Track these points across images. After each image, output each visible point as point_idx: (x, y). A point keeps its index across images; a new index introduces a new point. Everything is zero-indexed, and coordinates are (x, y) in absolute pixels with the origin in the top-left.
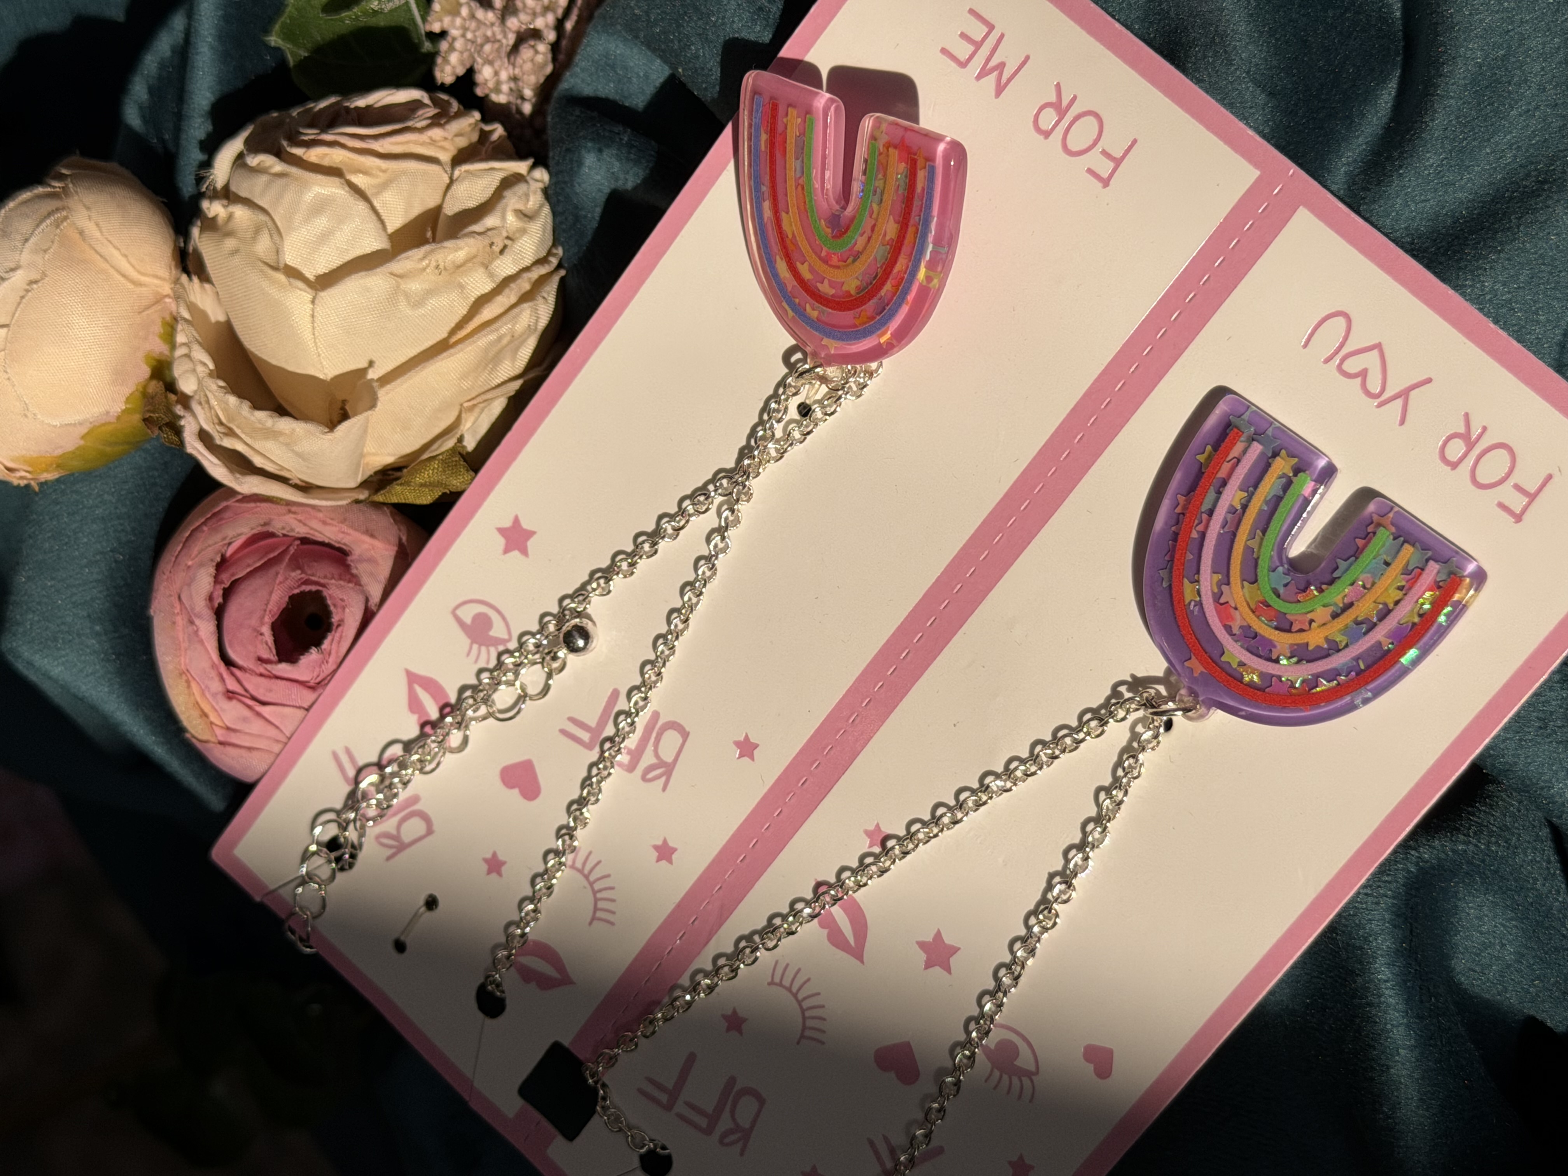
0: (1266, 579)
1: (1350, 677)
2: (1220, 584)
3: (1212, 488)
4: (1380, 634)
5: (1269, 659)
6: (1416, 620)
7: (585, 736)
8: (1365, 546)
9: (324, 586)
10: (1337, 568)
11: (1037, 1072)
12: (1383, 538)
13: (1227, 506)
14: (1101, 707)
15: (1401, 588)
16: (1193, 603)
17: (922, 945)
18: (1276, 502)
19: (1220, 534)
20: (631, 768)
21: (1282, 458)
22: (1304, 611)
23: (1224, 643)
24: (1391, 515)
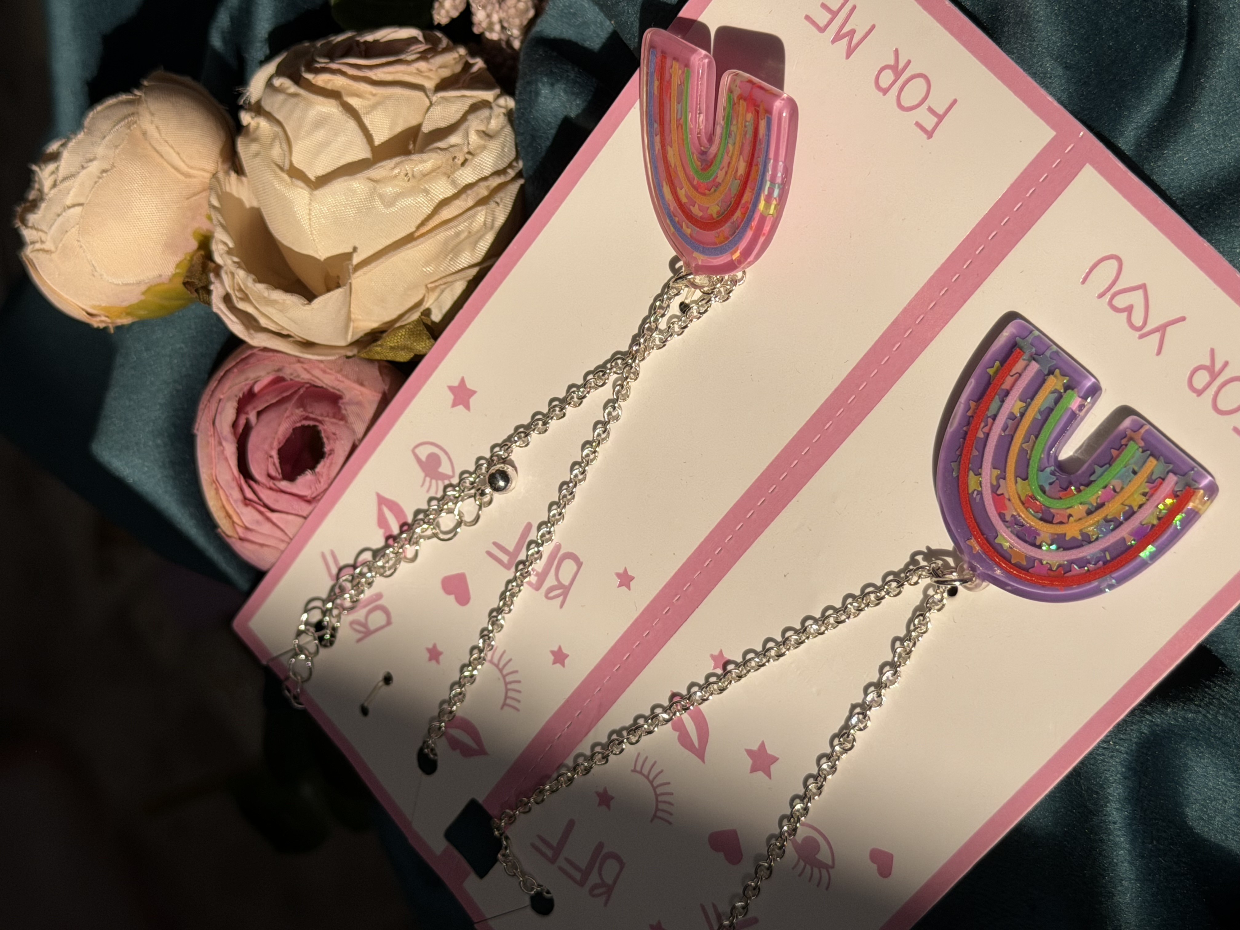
0: (1035, 477)
1: (1098, 565)
2: (998, 478)
3: (997, 397)
4: (1124, 532)
5: (1034, 545)
6: (1155, 522)
7: (505, 558)
8: (1118, 456)
9: (320, 422)
10: (1094, 472)
11: (833, 867)
12: (1133, 451)
13: (1007, 413)
14: (901, 571)
15: (1145, 494)
16: (976, 492)
17: (750, 752)
18: (1048, 413)
19: (1000, 436)
20: (537, 587)
21: (1055, 377)
22: (1064, 507)
23: (998, 528)
24: (1142, 431)
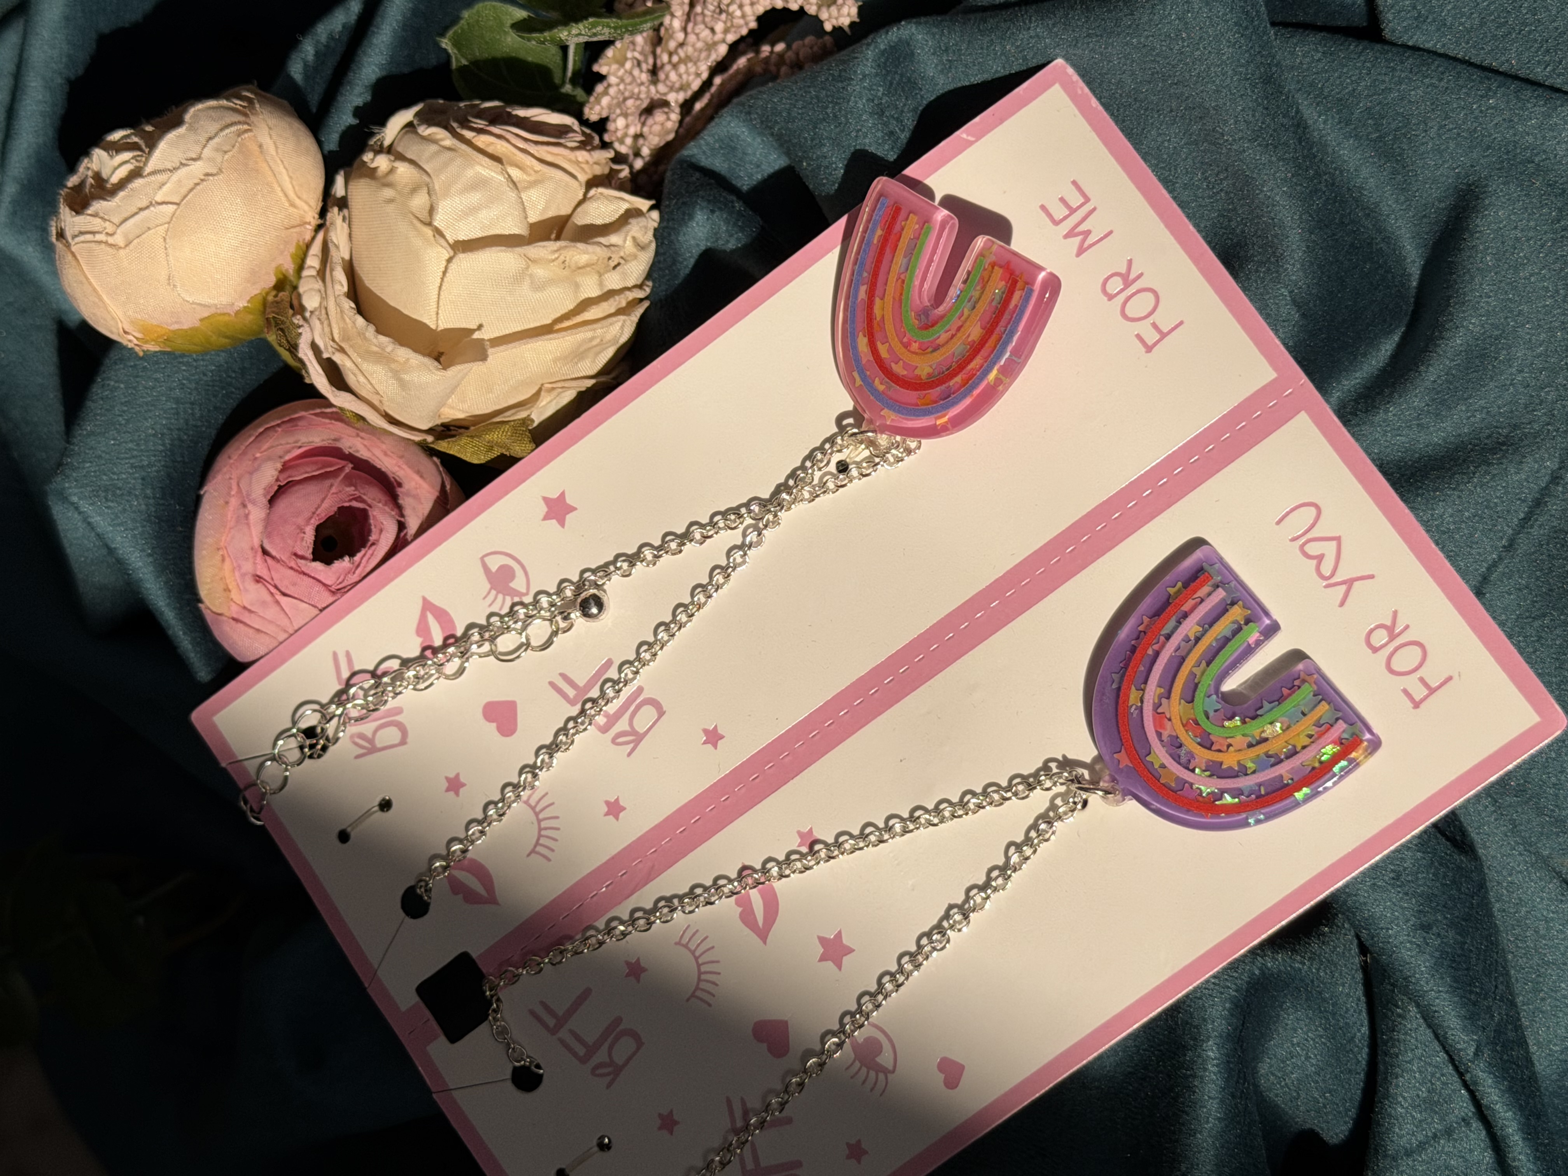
1: (1250, 798)
2: (1160, 697)
3: (1174, 617)
4: (1284, 770)
5: (1187, 768)
6: (1317, 765)
7: (571, 693)
8: (1290, 695)
9: (370, 506)
10: (1261, 707)
11: (893, 1072)
12: (1306, 692)
13: (1183, 635)
15: (1310, 736)
16: (1134, 707)
18: (1226, 641)
19: (1171, 656)
20: (604, 729)
22: (1227, 735)
23: (1153, 745)
24: (1315, 676)
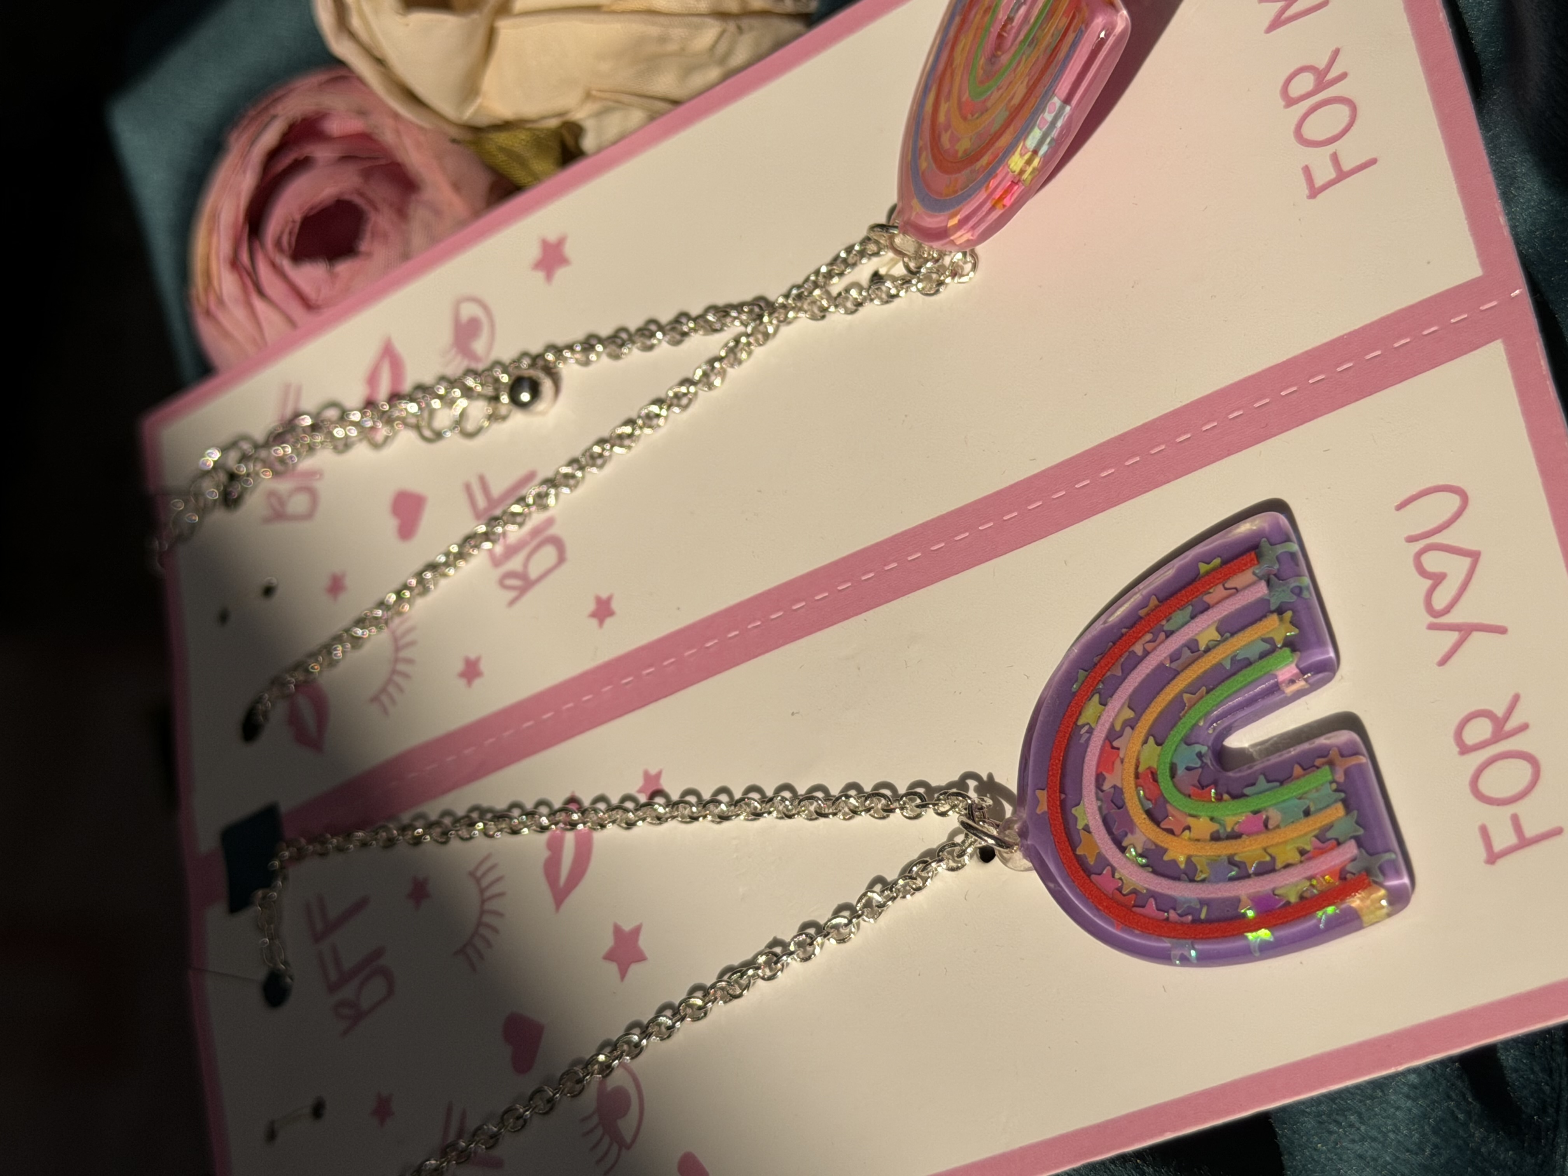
0: (1173, 747)
1: (1184, 919)
2: (1125, 723)
3: (1190, 606)
4: (1245, 890)
5: (1118, 842)
6: (1293, 899)
7: (481, 503)
8: (1298, 778)
9: (373, 207)
10: (1253, 784)
11: (628, 1147)
12: (1322, 781)
13: (1189, 637)
15: (1302, 852)
16: (1086, 728)
17: (618, 931)
18: (1241, 665)
19: (1161, 665)
21: (1281, 620)
22: (1187, 810)
23: (1085, 792)
24: (1353, 761)
